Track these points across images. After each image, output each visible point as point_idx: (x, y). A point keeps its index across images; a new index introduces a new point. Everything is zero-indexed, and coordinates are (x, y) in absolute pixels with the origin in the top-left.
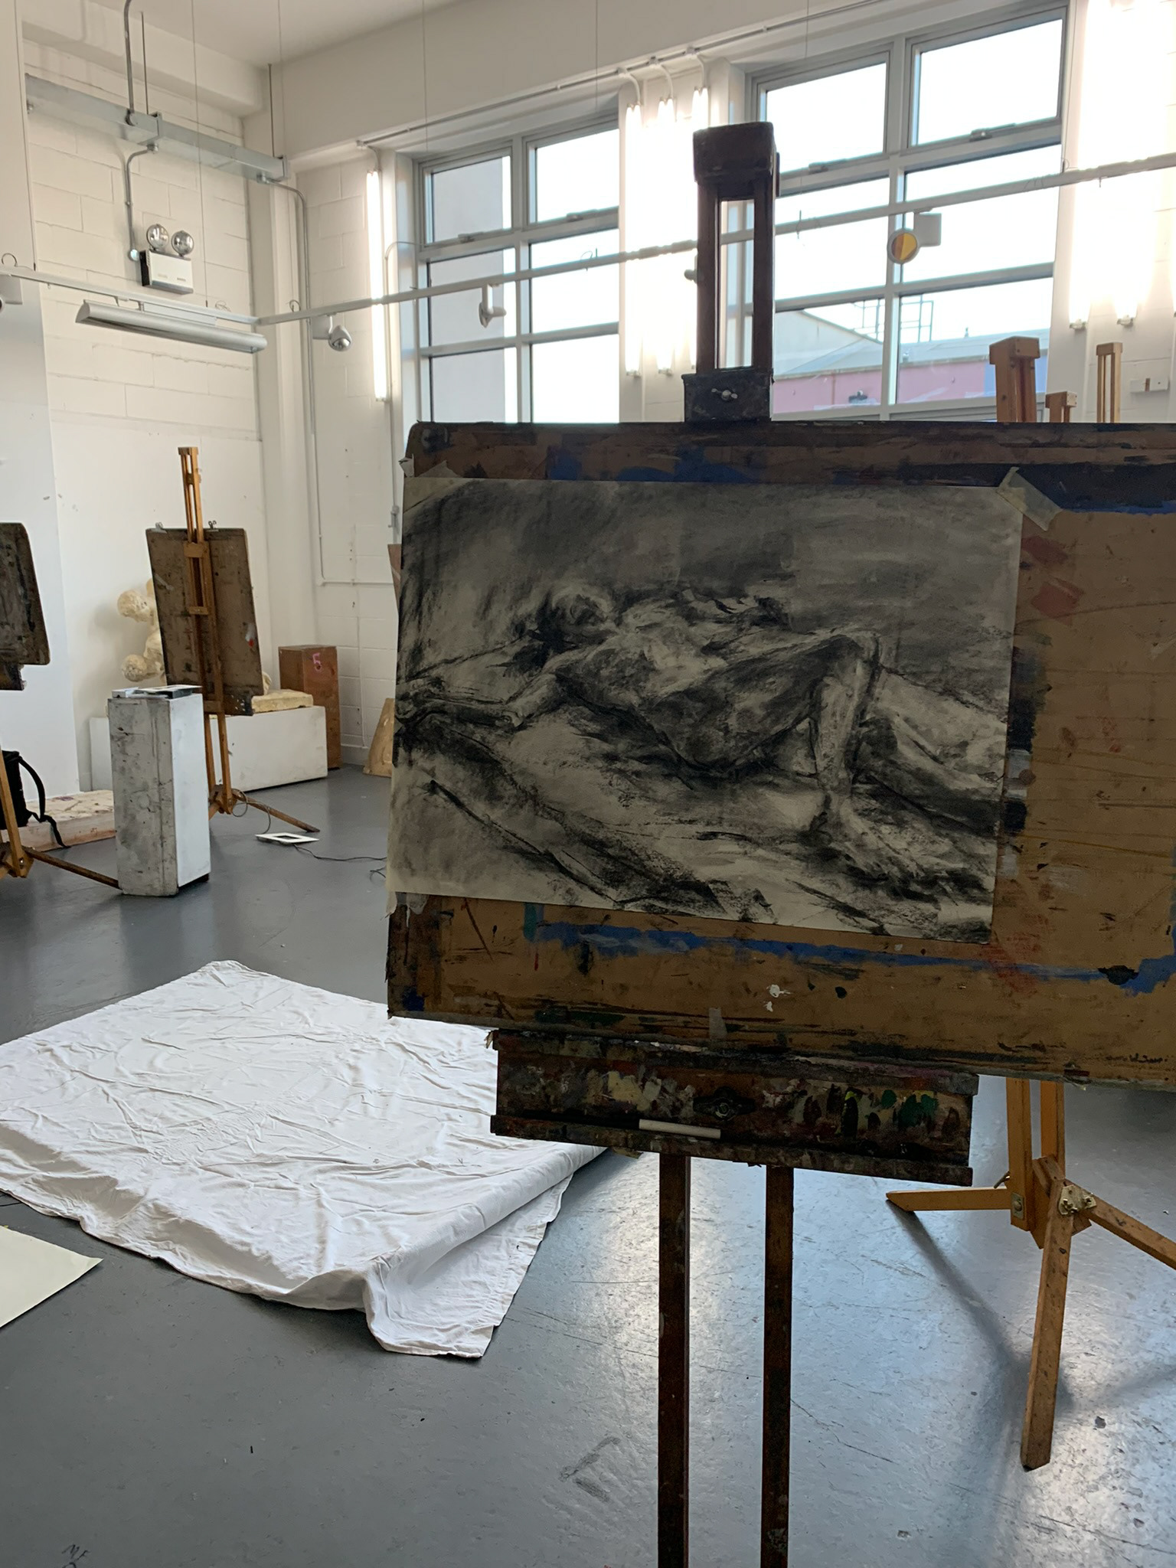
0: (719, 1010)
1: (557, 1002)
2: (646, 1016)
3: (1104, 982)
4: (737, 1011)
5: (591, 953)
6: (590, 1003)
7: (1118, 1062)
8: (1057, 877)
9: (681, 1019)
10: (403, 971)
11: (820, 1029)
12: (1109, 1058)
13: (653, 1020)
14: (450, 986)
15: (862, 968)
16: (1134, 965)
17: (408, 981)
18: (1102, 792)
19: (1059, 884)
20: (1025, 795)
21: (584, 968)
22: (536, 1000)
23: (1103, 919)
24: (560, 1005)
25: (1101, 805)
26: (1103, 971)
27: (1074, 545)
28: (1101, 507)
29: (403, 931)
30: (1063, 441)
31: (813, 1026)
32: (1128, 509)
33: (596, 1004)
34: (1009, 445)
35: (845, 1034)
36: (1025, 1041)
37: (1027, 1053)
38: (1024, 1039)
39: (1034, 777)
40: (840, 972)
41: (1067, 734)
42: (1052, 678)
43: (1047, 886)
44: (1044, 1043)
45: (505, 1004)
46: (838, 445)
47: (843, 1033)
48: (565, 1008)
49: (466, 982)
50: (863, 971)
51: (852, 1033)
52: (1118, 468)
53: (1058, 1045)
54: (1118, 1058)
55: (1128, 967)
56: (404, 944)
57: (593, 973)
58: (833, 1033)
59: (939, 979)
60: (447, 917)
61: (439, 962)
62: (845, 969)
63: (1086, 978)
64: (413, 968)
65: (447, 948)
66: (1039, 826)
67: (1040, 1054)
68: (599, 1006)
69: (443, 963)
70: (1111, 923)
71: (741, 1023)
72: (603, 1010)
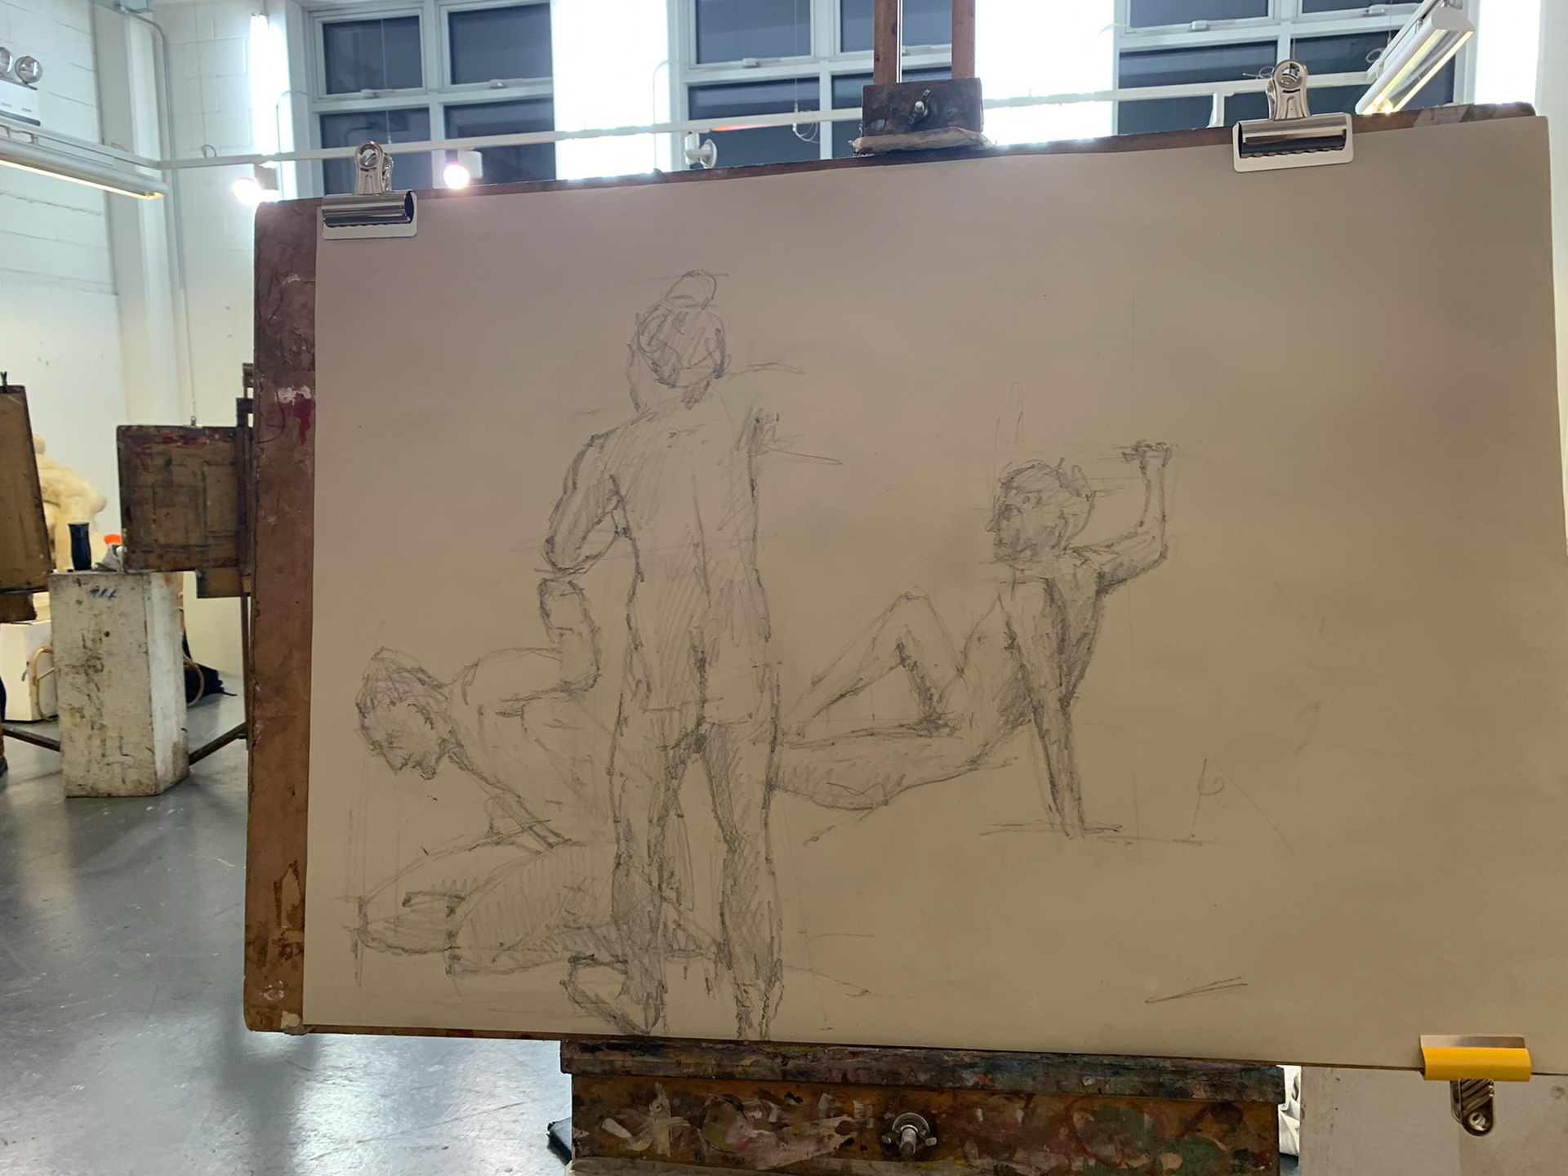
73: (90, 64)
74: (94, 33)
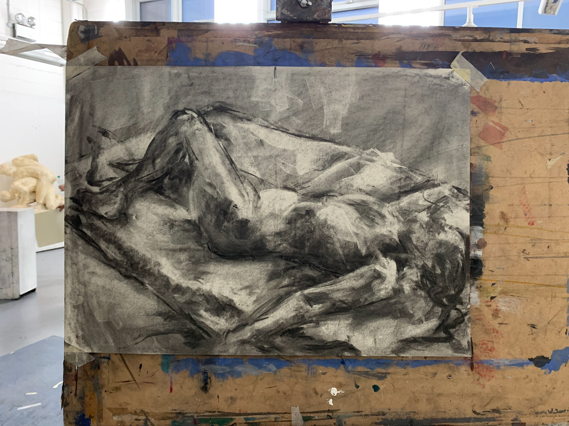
0: (298, 408)
1: (186, 413)
2: (249, 417)
3: (532, 367)
4: (309, 407)
5: (210, 378)
6: (210, 412)
7: (541, 415)
8: (501, 304)
9: (273, 416)
10: (74, 402)
11: (363, 413)
12: (537, 413)
13: (254, 419)
14: (110, 409)
15: (388, 372)
16: (548, 355)
17: (78, 408)
18: (525, 250)
19: (503, 308)
20: (481, 255)
21: (205, 388)
22: (172, 413)
23: (529, 329)
24: (189, 415)
25: (525, 258)
26: (531, 360)
27: (501, 101)
28: (515, 78)
29: (73, 372)
30: (491, 38)
31: (358, 412)
32: (529, 79)
33: (215, 412)
34: (460, 40)
35: (379, 415)
36: (488, 408)
37: (490, 415)
38: (488, 406)
39: (486, 243)
40: (374, 376)
41: (503, 216)
42: (493, 181)
43: (497, 310)
44: (499, 408)
45: (150, 418)
46: (358, 39)
47: (378, 414)
48: (193, 416)
49: (120, 405)
50: (389, 373)
51: (384, 414)
52: (523, 54)
53: (507, 408)
54: (541, 413)
55: (545, 356)
56: (75, 382)
57: (211, 391)
58: (372, 415)
59: (436, 373)
60: (106, 360)
61: (101, 393)
62: (378, 373)
63: (521, 365)
64: (82, 398)
65: (106, 383)
66: (491, 273)
67: (497, 415)
68: (216, 413)
69: (103, 392)
70: (534, 330)
71: (312, 415)
72: (219, 415)
73: (60, 20)
74: (62, 9)
